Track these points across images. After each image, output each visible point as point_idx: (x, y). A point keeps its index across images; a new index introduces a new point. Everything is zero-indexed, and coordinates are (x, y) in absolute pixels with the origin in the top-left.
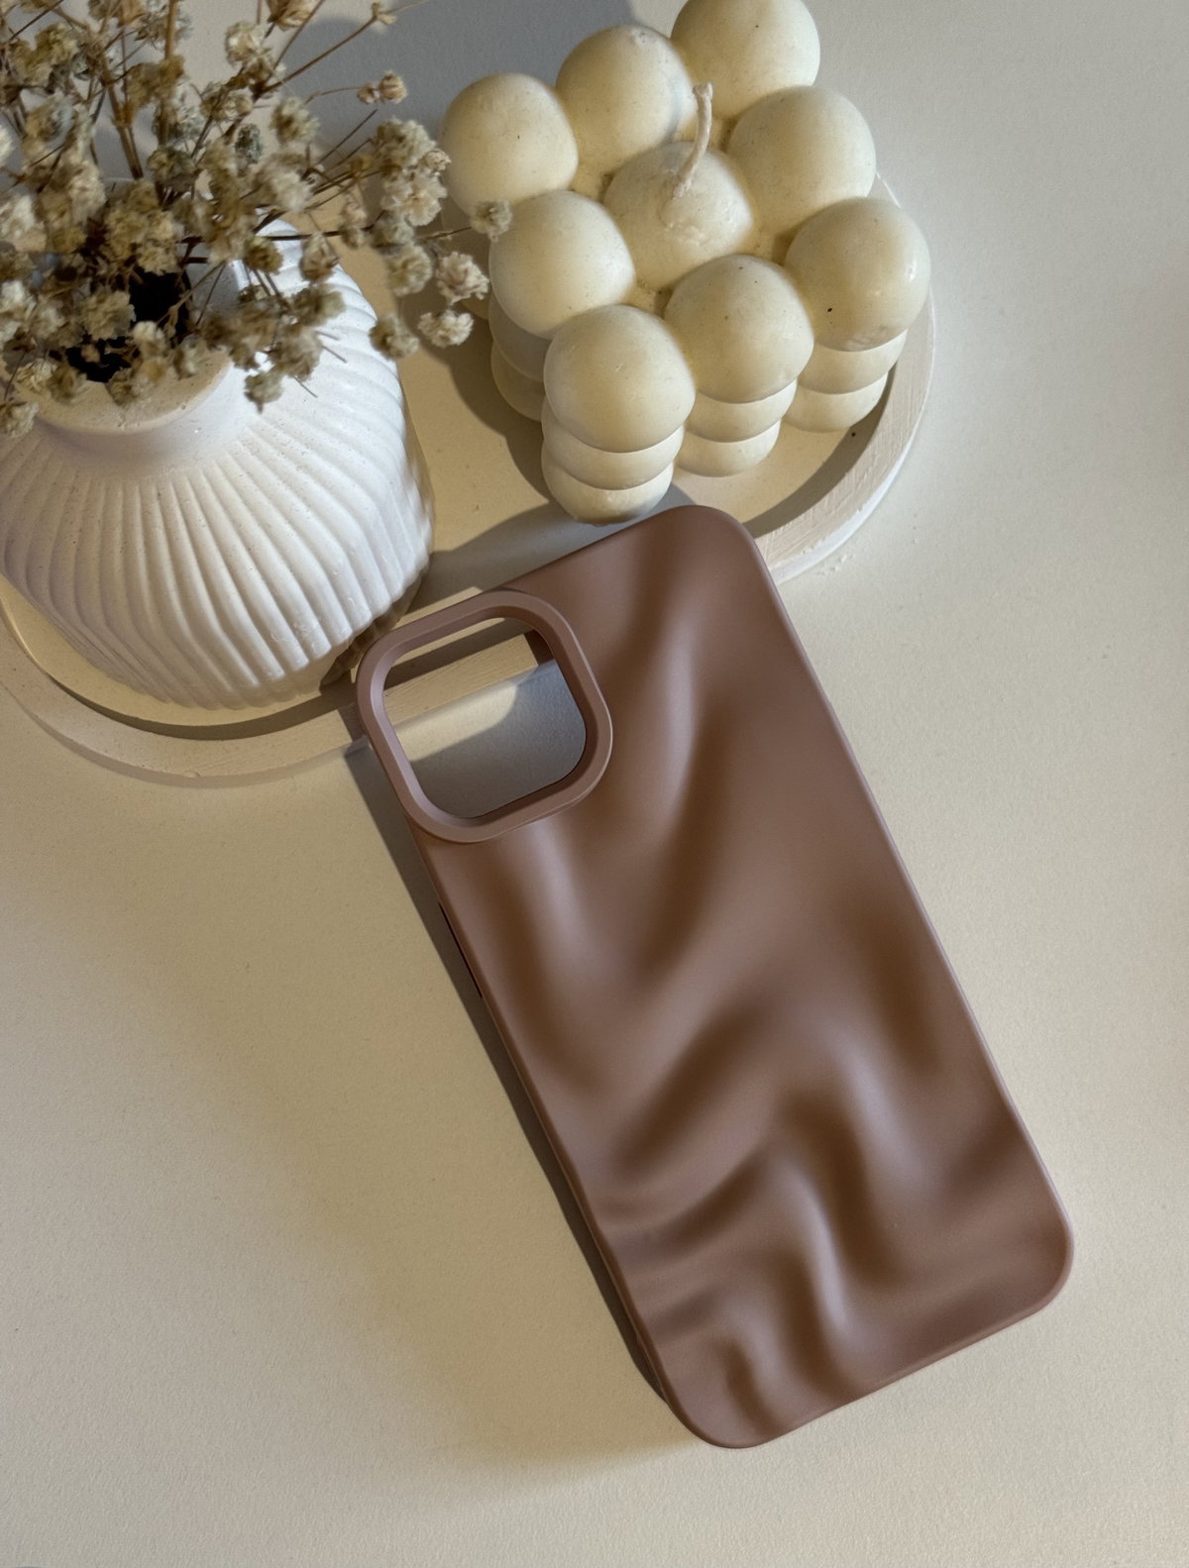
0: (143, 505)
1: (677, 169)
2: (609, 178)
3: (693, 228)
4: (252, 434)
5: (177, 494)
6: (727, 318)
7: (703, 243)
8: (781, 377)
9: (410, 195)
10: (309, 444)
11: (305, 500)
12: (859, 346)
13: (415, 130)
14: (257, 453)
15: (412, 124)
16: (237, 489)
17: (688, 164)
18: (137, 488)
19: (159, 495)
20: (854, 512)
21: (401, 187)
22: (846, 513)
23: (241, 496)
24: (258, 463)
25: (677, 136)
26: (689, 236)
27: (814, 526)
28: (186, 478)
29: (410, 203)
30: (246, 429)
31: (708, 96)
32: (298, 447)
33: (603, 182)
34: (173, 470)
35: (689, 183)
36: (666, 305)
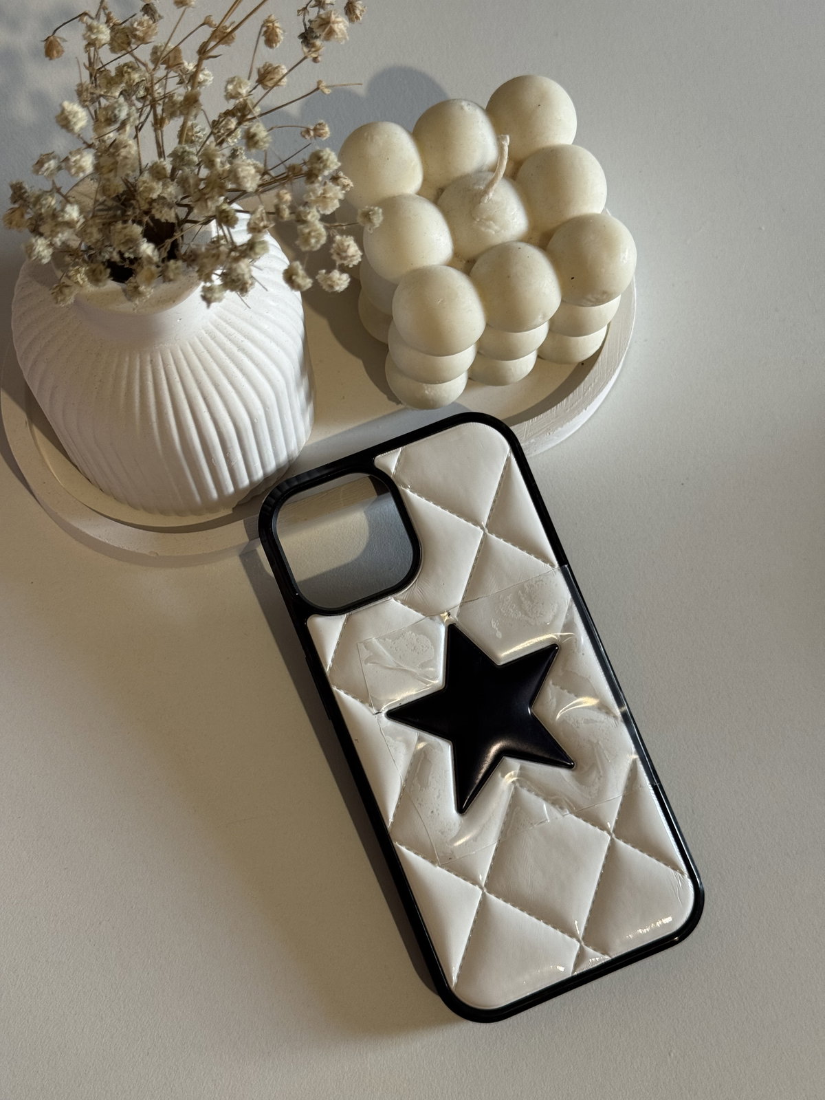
0: (141, 367)
1: (484, 186)
2: (441, 190)
3: (491, 222)
4: (212, 327)
5: (163, 360)
6: (509, 277)
7: (497, 232)
8: (539, 319)
9: (321, 194)
10: (247, 336)
11: (241, 370)
12: (589, 303)
13: (329, 155)
14: (214, 338)
15: (328, 150)
16: (200, 360)
17: (491, 183)
18: (138, 355)
19: (151, 361)
20: (582, 411)
21: (317, 188)
22: (576, 411)
23: (203, 365)
24: (214, 345)
25: (485, 168)
26: (489, 227)
27: (557, 417)
28: (169, 351)
29: (321, 199)
30: (209, 324)
31: (506, 143)
32: (240, 338)
33: (438, 193)
34: (161, 345)
35: (491, 195)
36: (471, 269)
